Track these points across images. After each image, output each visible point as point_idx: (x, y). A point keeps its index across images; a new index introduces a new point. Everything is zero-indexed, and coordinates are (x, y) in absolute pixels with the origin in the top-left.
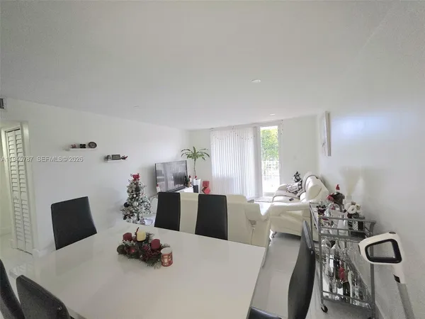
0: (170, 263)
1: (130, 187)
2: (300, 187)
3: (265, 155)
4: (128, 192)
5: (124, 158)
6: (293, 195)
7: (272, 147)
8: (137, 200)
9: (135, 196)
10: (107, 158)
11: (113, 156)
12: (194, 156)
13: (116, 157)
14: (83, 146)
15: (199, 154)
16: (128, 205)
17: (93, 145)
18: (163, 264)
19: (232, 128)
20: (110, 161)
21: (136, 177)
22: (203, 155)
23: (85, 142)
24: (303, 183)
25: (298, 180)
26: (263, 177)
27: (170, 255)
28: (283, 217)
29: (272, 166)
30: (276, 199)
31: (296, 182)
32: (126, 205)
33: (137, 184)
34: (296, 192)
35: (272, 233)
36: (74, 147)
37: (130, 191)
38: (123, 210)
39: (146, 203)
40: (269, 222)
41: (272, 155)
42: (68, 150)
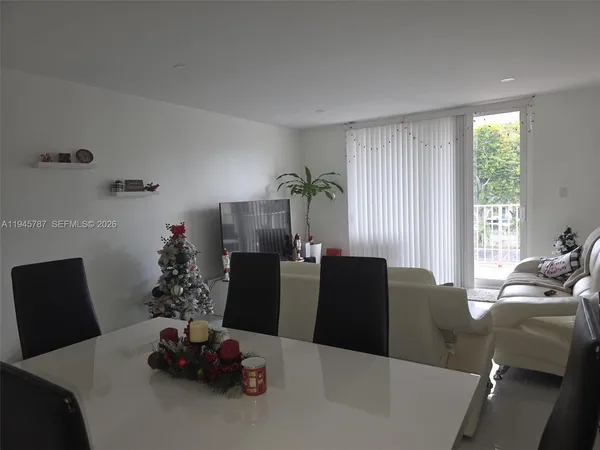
0: (261, 390)
1: (165, 253)
2: (575, 263)
3: (482, 196)
4: (161, 263)
5: (152, 188)
6: (554, 284)
7: (502, 174)
8: (181, 283)
9: (175, 272)
10: (115, 187)
11: (126, 182)
12: (308, 189)
13: (135, 186)
14: (64, 158)
15: (321, 184)
16: (162, 293)
17: (85, 156)
18: (246, 391)
19: (402, 120)
20: (121, 193)
21: (178, 231)
22: (328, 187)
23: (70, 148)
24: (584, 255)
25: (570, 249)
26: (477, 250)
27: (262, 371)
28: (527, 330)
29: (500, 224)
30: (509, 290)
31: (564, 253)
32: (157, 292)
33: (179, 246)
34: (564, 277)
35: (495, 367)
36: (47, 159)
37: (166, 261)
38: (150, 304)
39: (200, 290)
40: (489, 339)
41: (503, 195)
42: (33, 165)
